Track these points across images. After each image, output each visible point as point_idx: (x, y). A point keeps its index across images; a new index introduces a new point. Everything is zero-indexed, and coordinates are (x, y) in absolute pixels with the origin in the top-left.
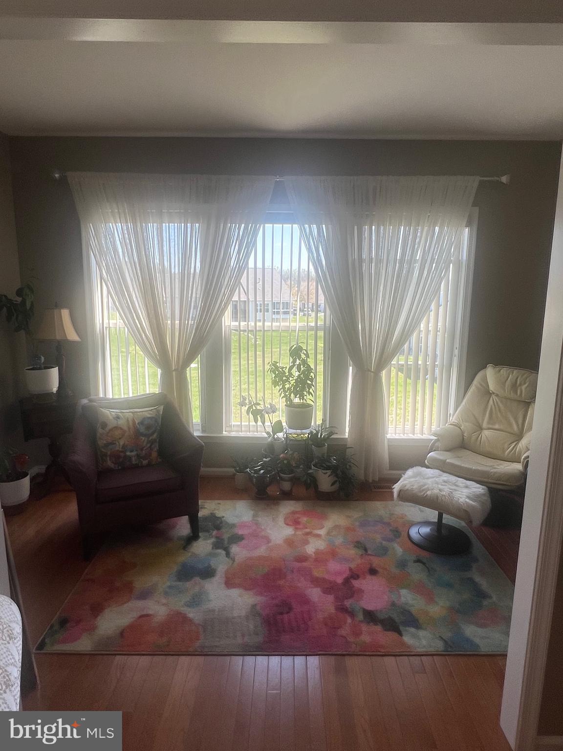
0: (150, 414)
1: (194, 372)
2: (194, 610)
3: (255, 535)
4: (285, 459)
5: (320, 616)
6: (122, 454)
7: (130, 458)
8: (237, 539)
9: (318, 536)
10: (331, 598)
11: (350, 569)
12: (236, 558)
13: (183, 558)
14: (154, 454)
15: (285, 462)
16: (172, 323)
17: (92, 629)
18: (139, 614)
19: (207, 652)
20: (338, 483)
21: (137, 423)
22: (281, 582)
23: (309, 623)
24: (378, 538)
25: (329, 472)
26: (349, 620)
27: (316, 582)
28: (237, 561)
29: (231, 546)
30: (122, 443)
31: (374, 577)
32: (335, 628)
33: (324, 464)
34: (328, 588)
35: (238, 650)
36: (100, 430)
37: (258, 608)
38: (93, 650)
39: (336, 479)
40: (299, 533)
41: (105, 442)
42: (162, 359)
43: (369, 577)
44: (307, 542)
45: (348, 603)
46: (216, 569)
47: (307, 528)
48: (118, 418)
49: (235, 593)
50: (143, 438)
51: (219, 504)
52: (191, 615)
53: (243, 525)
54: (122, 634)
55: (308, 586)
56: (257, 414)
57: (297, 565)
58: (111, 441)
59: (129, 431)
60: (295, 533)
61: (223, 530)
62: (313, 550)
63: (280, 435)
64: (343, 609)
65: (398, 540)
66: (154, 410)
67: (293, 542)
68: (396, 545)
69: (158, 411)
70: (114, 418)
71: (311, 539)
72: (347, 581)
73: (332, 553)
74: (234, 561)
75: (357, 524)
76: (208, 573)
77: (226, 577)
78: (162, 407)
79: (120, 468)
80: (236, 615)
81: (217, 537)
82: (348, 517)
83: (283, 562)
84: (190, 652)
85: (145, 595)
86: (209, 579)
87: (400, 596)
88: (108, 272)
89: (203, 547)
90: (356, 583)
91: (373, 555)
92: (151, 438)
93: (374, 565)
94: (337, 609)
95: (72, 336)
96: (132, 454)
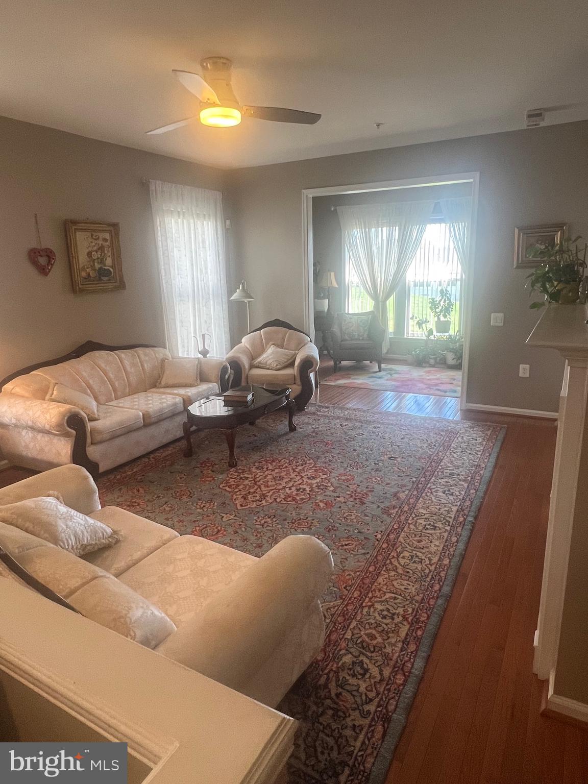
1: (391, 303)
3: (406, 374)
4: (431, 347)
6: (352, 334)
14: (365, 336)
15: (431, 350)
16: (379, 278)
20: (456, 359)
21: (359, 321)
36: (343, 323)
40: (427, 374)
42: (375, 297)
47: (432, 374)
50: (361, 328)
56: (420, 324)
58: (348, 328)
63: (432, 337)
70: (349, 318)
78: (370, 316)
88: (353, 255)
95: (335, 285)
96: (356, 334)
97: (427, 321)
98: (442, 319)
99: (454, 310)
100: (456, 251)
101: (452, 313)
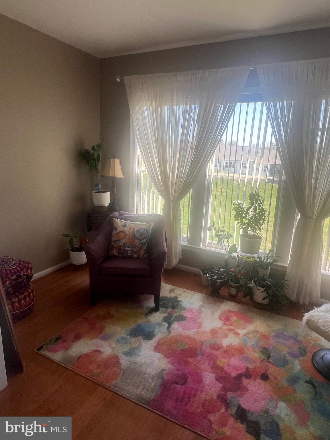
0: (144, 226)
2: (126, 358)
3: (194, 320)
4: (233, 272)
5: (203, 396)
6: (122, 248)
7: (127, 251)
8: (181, 318)
9: (237, 334)
10: (219, 385)
11: (247, 368)
12: (172, 332)
13: (142, 321)
14: (142, 252)
15: (233, 274)
17: (67, 348)
18: (96, 348)
19: (115, 391)
20: (268, 299)
21: (135, 231)
22: (190, 360)
23: (192, 399)
24: (285, 351)
25: (262, 289)
26: (223, 410)
27: (216, 368)
28: (171, 334)
29: (174, 322)
30: (124, 241)
31: (263, 382)
32: (208, 411)
33: (260, 282)
34: (221, 377)
35: (133, 398)
36: (113, 232)
37: (165, 372)
38: (60, 361)
39: (267, 295)
40: (225, 327)
41: (115, 239)
43: (259, 380)
44: (226, 336)
45: (229, 395)
46: (155, 335)
47: (232, 325)
48: (125, 226)
49: (158, 355)
50: (137, 241)
51: (184, 292)
52: (122, 361)
53: (190, 311)
54: (79, 358)
55: (208, 369)
56: (220, 238)
57: (210, 351)
58: (118, 239)
59: (129, 235)
60: (222, 326)
61: (176, 310)
62: (227, 344)
63: (235, 256)
64: (223, 398)
65: (301, 358)
66: (147, 224)
67: (217, 333)
68: (297, 361)
69: (150, 225)
70: (122, 226)
71: (231, 335)
72: (239, 377)
73: (241, 351)
74: (170, 333)
75: (273, 334)
76: (149, 336)
77: (158, 343)
79: (121, 256)
80: (148, 372)
81: (169, 314)
82: (269, 326)
83: (201, 346)
84: (107, 386)
85: (106, 338)
86: (147, 341)
87: (276, 407)
89: (157, 317)
90: (245, 382)
91: (272, 364)
92: (142, 241)
93: (268, 372)
94: (218, 396)
95: (119, 174)
96: (129, 249)
97: (229, 236)
98: (250, 232)
99: (266, 222)
100: (274, 135)
101: (264, 227)
